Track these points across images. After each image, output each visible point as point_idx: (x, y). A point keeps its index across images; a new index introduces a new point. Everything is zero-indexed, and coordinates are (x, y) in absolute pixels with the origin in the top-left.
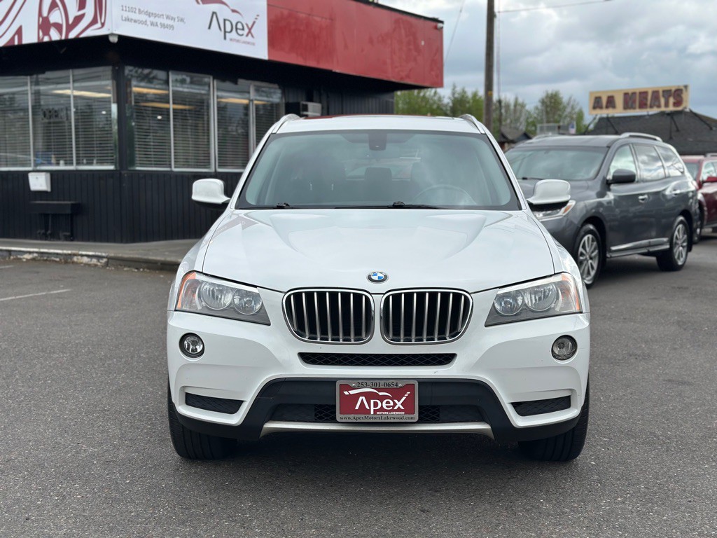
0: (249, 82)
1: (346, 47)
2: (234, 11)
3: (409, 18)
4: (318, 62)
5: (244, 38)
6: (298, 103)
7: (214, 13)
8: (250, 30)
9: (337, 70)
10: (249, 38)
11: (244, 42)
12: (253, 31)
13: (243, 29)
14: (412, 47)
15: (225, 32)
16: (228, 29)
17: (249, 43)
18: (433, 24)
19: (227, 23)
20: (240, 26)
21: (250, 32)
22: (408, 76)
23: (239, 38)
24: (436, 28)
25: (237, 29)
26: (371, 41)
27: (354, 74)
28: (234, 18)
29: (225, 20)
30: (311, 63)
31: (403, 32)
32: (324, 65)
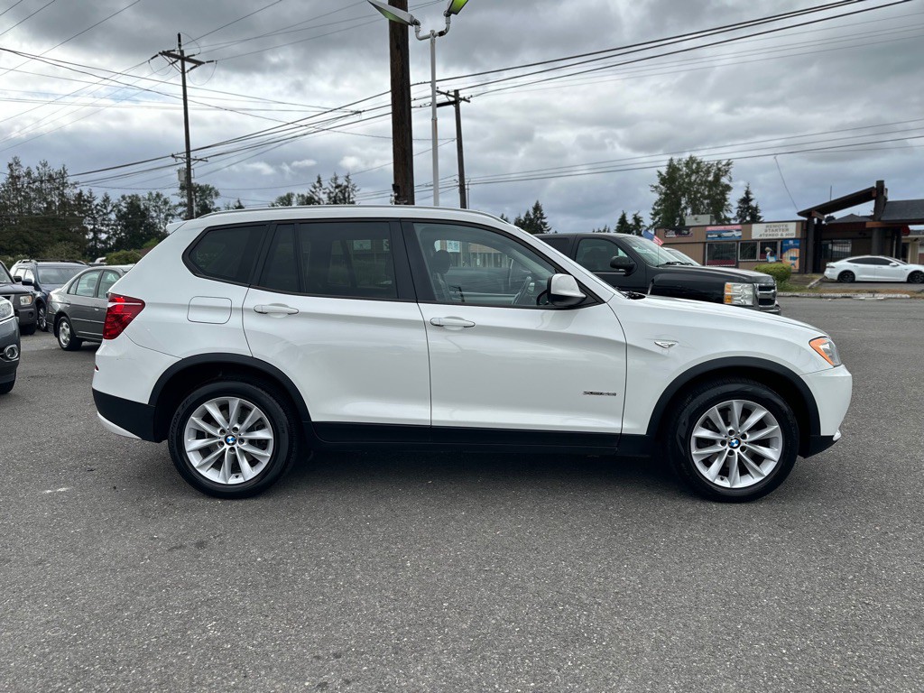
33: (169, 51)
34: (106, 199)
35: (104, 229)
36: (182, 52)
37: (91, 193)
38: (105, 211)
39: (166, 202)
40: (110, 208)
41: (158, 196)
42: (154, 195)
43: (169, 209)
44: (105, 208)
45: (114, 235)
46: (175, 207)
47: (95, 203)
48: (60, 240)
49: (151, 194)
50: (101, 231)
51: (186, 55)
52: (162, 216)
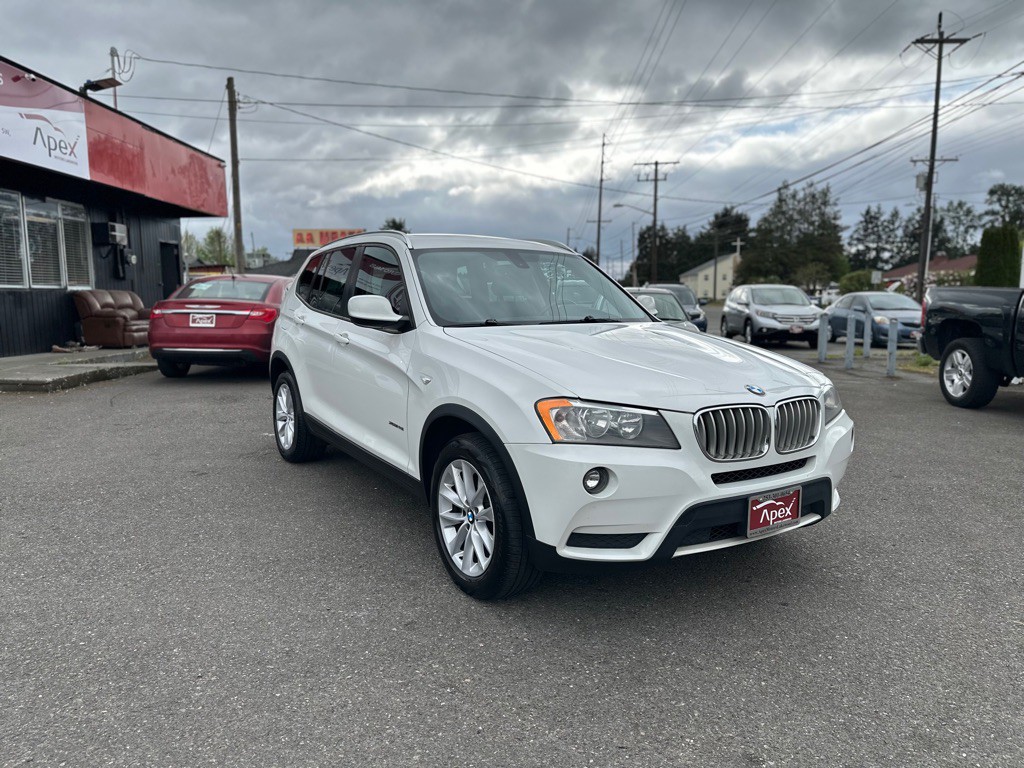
0: (56, 200)
1: (154, 175)
2: (56, 129)
3: (200, 155)
4: (133, 187)
5: (67, 157)
6: (107, 224)
7: (38, 129)
8: (72, 149)
9: (149, 194)
10: (72, 158)
11: (68, 161)
12: (75, 151)
13: (66, 148)
14: (204, 180)
15: (50, 149)
16: (53, 147)
17: (72, 162)
18: (218, 162)
19: (51, 140)
20: (63, 145)
21: (72, 152)
22: (203, 205)
23: (63, 156)
24: (219, 166)
25: (60, 147)
26: (173, 171)
27: (162, 199)
28: (58, 136)
29: (49, 137)
30: (127, 187)
31: (197, 166)
32: (137, 190)
33: (922, 38)
34: (895, 215)
35: (888, 246)
36: (941, 34)
37: (879, 208)
38: (891, 227)
39: (969, 212)
40: (897, 224)
41: (961, 205)
42: (955, 204)
43: (971, 220)
44: (893, 224)
45: (898, 253)
46: (980, 217)
47: (882, 219)
48: (813, 260)
49: (951, 203)
50: (884, 249)
51: (945, 36)
52: (962, 228)
